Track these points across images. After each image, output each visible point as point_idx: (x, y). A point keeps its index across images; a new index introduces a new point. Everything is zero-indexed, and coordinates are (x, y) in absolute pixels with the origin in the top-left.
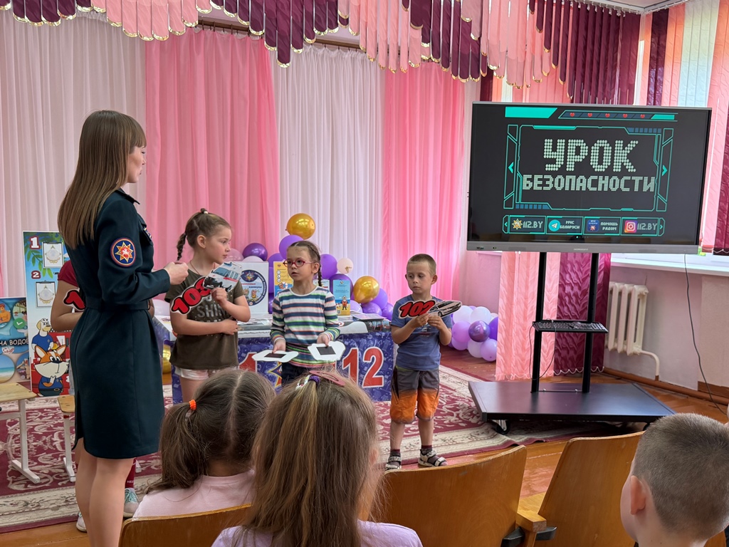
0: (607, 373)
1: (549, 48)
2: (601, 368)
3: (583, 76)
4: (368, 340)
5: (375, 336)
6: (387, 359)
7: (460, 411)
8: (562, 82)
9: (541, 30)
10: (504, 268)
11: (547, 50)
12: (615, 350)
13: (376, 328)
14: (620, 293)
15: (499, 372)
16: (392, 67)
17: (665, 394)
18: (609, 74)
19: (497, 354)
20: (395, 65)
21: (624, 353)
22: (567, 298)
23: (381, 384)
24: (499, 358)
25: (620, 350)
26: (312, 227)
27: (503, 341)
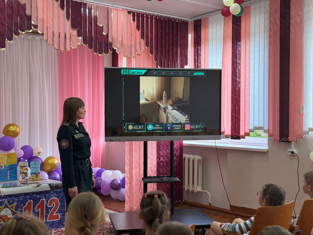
0: (185, 203)
1: (143, 39)
2: (182, 201)
3: (162, 52)
4: (50, 194)
5: (54, 192)
6: (62, 204)
7: (105, 231)
8: (151, 55)
9: (139, 30)
10: (127, 149)
11: (142, 40)
12: (188, 190)
13: (55, 187)
14: (189, 160)
15: (127, 207)
16: (62, 49)
17: (215, 213)
18: (175, 50)
19: (125, 196)
20: (63, 47)
21: (193, 191)
22: (161, 164)
23: (58, 219)
24: (127, 199)
25: (191, 190)
26: (18, 131)
27: (128, 189)
